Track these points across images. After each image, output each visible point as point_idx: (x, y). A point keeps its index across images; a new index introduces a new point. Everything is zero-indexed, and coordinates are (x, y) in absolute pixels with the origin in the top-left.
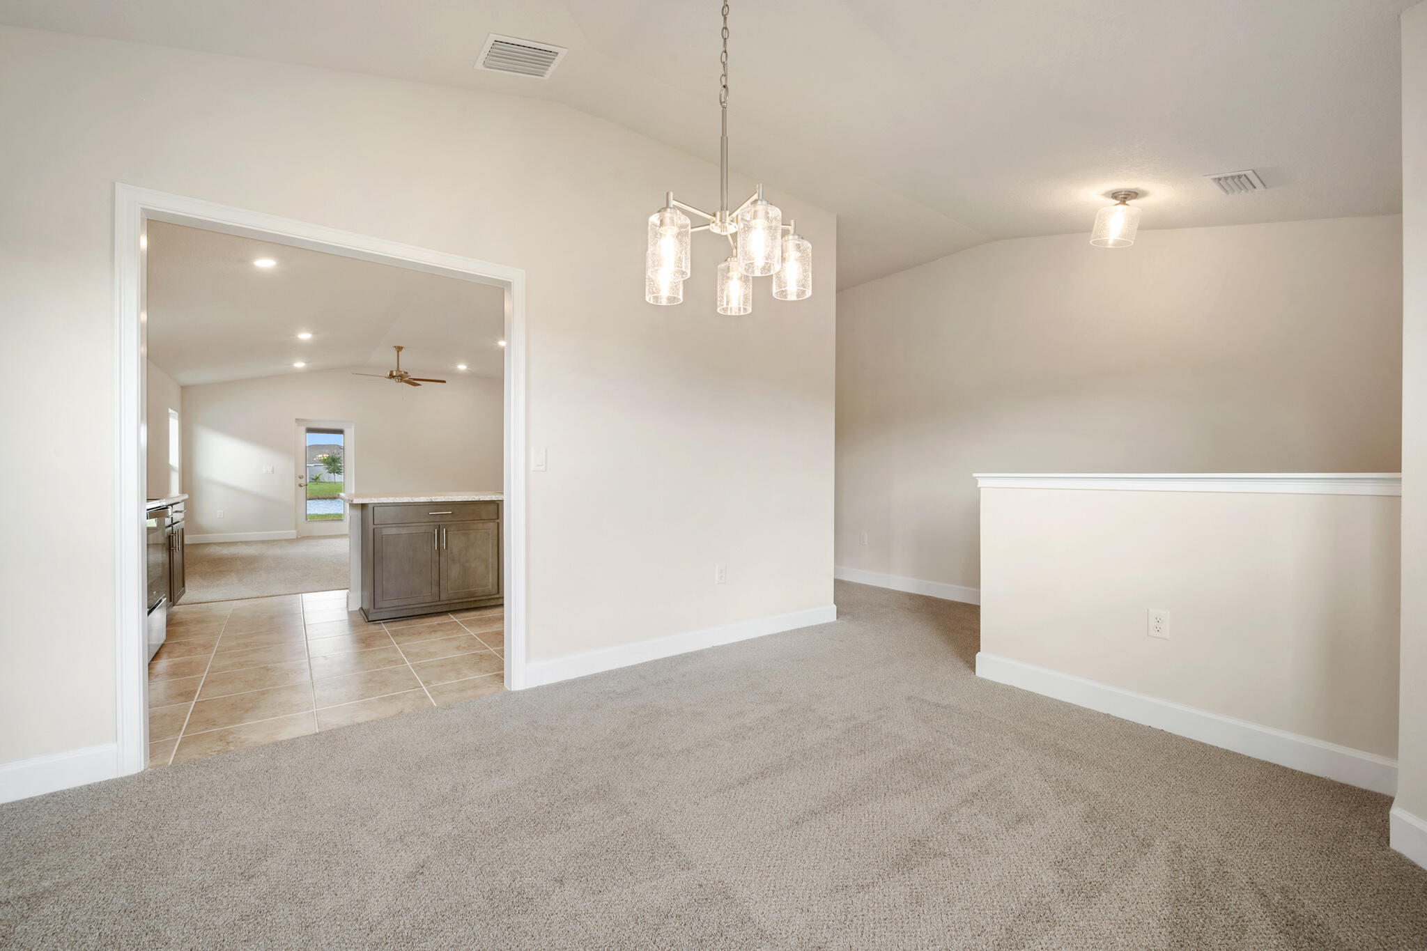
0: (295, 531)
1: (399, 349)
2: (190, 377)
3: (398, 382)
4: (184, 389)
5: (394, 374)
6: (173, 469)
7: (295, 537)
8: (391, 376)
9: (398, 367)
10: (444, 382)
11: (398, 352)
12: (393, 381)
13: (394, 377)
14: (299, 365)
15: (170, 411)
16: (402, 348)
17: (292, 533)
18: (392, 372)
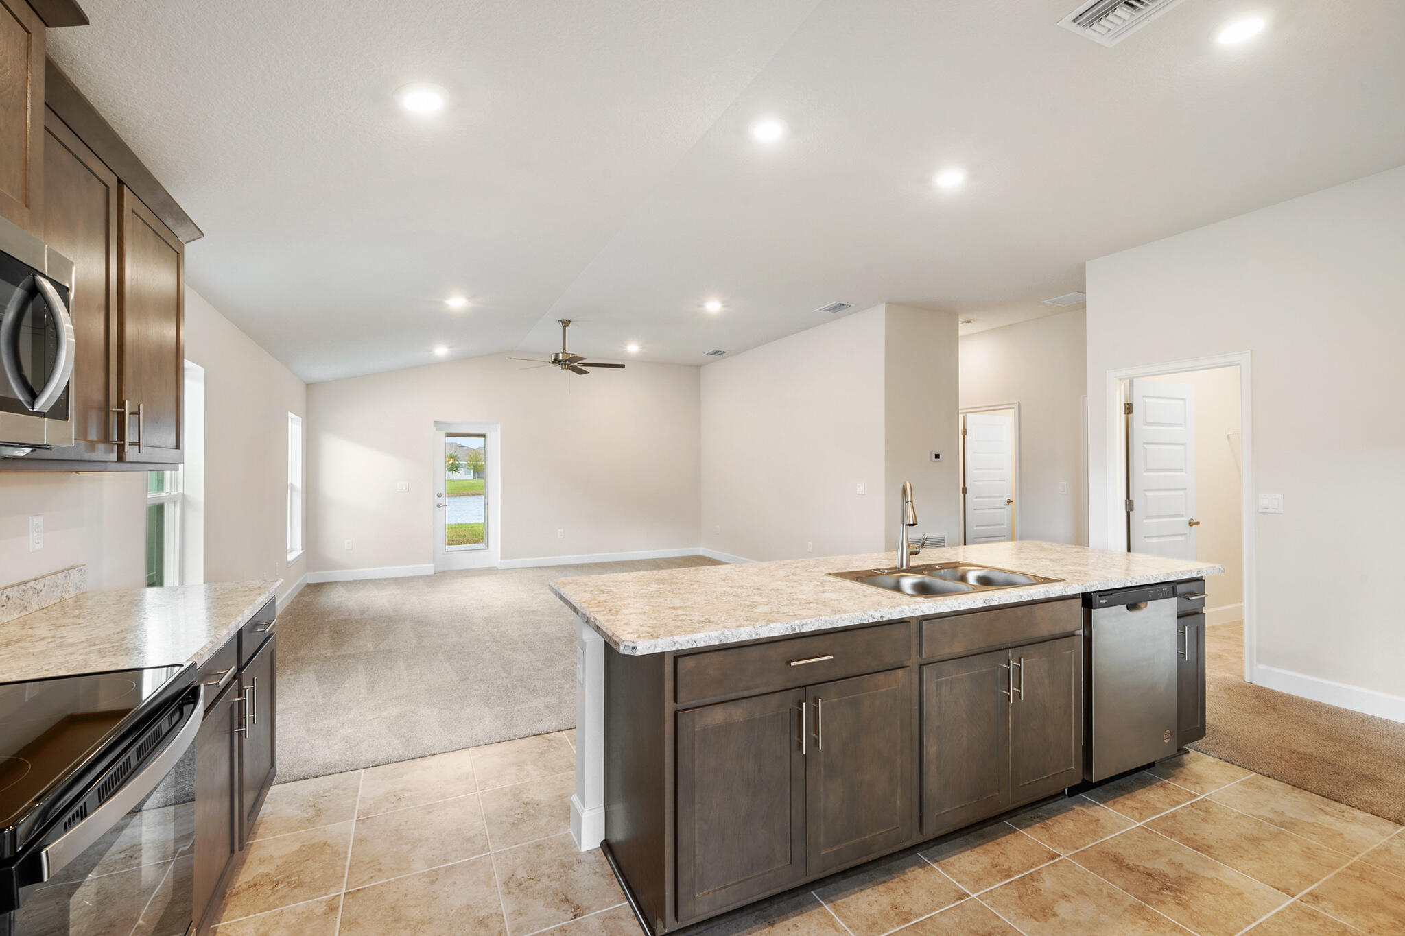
0: (432, 565)
1: (566, 323)
2: (318, 371)
3: (565, 368)
4: (310, 387)
5: (561, 358)
6: (293, 487)
7: (432, 573)
8: (557, 361)
9: (564, 349)
10: (622, 366)
11: (565, 327)
12: (558, 367)
13: (559, 362)
14: (441, 351)
15: (290, 415)
16: (570, 321)
17: (428, 568)
18: (557, 355)
